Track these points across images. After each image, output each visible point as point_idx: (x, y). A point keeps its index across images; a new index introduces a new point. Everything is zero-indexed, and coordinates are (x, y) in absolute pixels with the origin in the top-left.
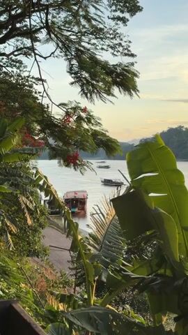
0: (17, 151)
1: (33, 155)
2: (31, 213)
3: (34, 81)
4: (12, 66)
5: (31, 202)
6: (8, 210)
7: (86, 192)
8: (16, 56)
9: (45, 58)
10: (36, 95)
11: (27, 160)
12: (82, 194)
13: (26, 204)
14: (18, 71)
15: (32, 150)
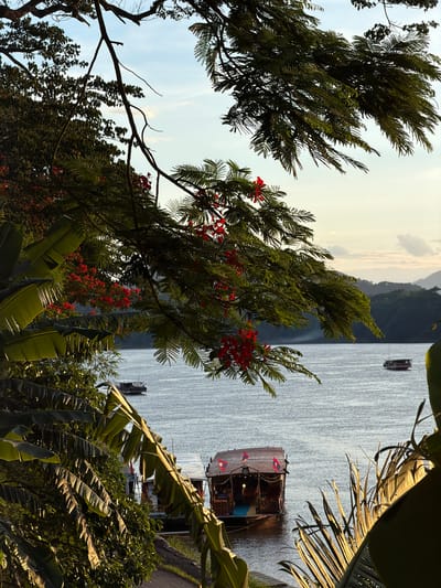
0: (51, 324)
1: (103, 335)
2: (100, 526)
3: (102, 93)
4: (27, 48)
5: (98, 492)
6: (27, 520)
7: (281, 451)
8: (41, 14)
9: (136, 19)
10: (109, 141)
11: (82, 354)
12: (269, 458)
13: (81, 499)
14: (51, 63)
15: (99, 320)
